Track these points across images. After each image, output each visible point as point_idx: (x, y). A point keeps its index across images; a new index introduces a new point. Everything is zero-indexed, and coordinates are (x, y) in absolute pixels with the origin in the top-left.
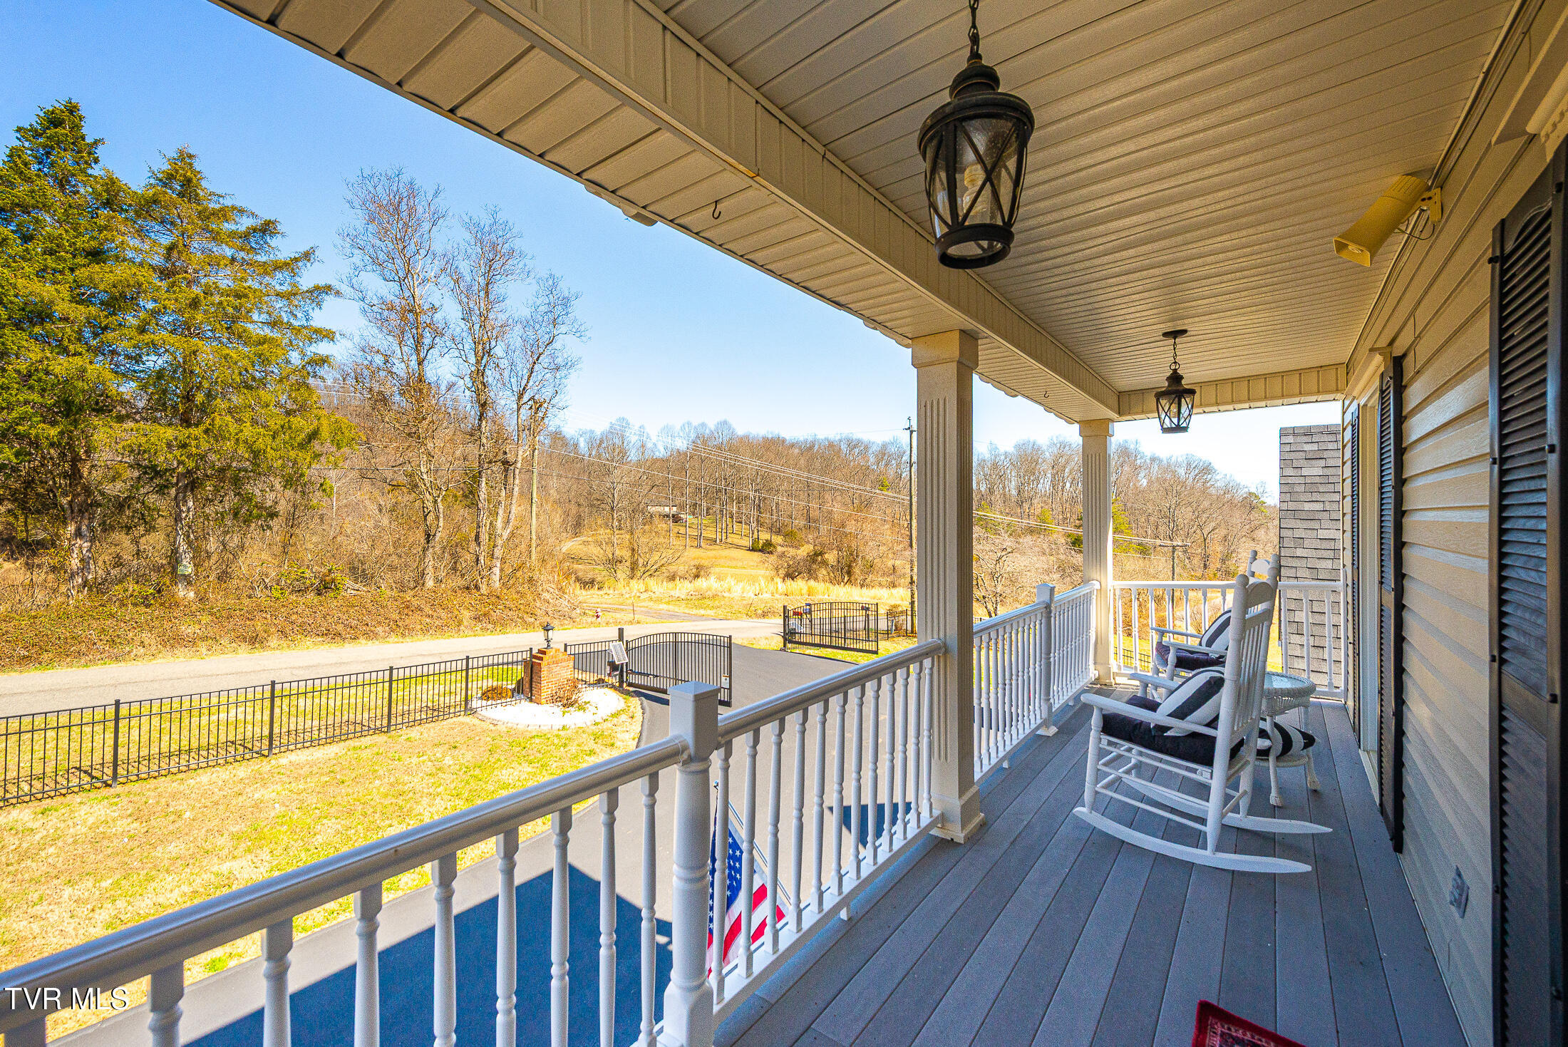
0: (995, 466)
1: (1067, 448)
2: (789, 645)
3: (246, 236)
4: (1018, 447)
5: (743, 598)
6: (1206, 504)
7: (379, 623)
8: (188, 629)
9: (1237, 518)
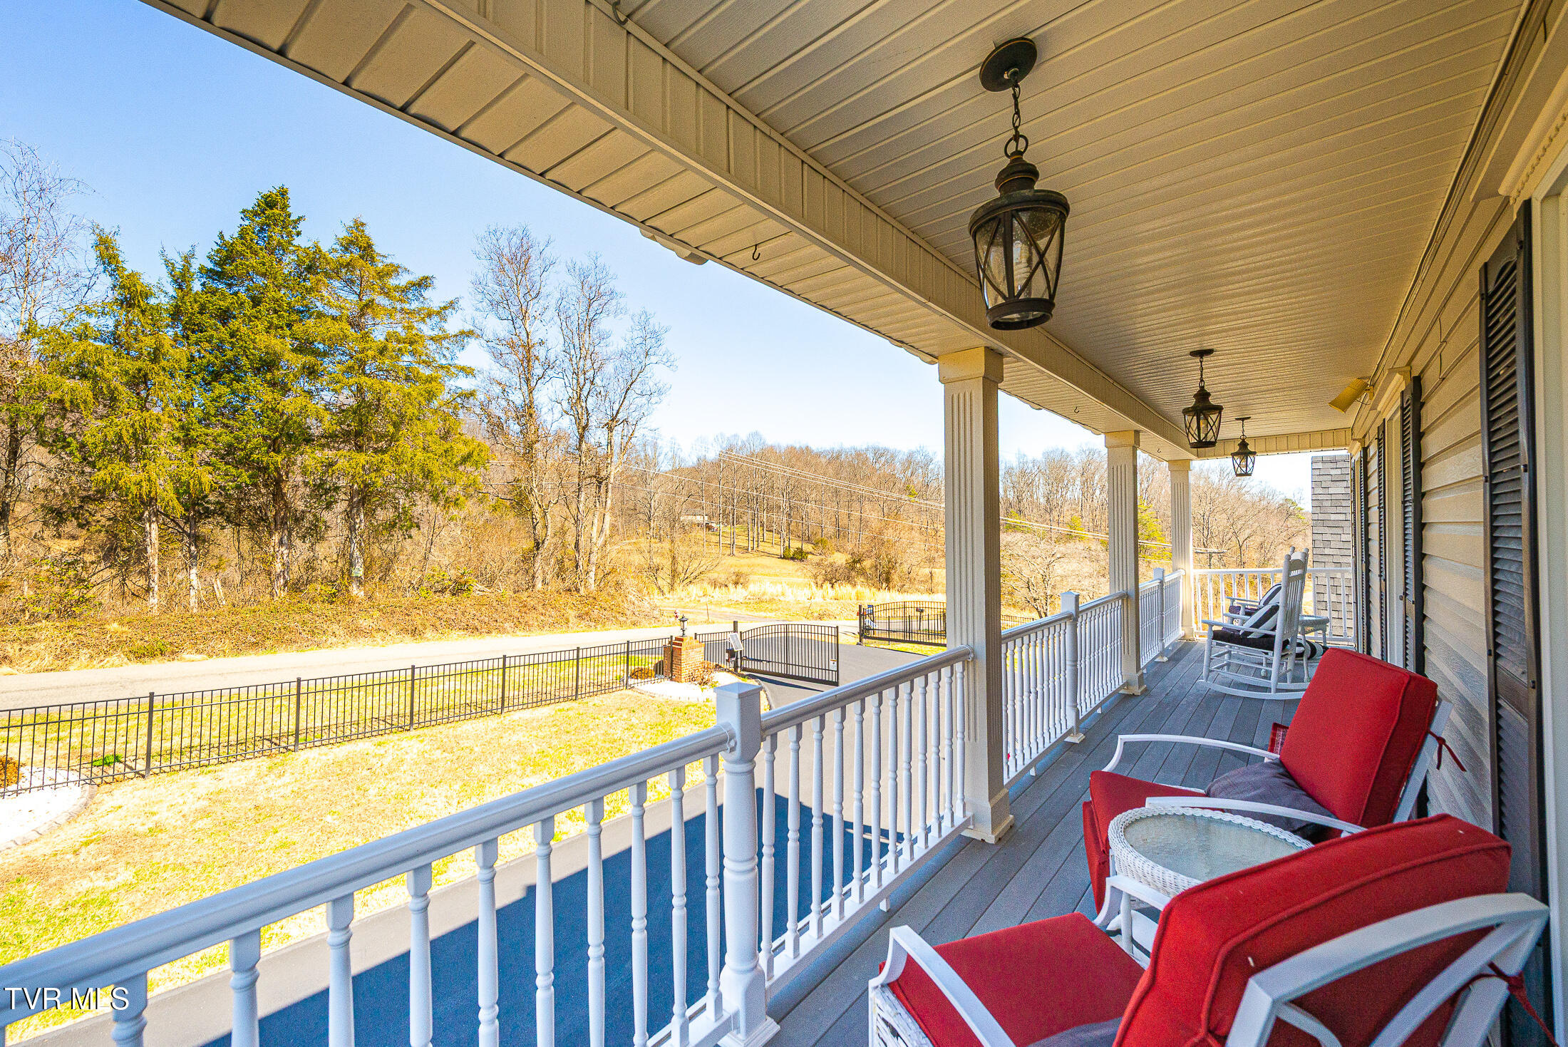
0: (1023, 473)
1: (1096, 455)
2: (864, 640)
3: (404, 290)
4: (1047, 455)
5: (798, 602)
6: (1241, 511)
7: (506, 619)
8: (364, 623)
9: (1273, 524)
